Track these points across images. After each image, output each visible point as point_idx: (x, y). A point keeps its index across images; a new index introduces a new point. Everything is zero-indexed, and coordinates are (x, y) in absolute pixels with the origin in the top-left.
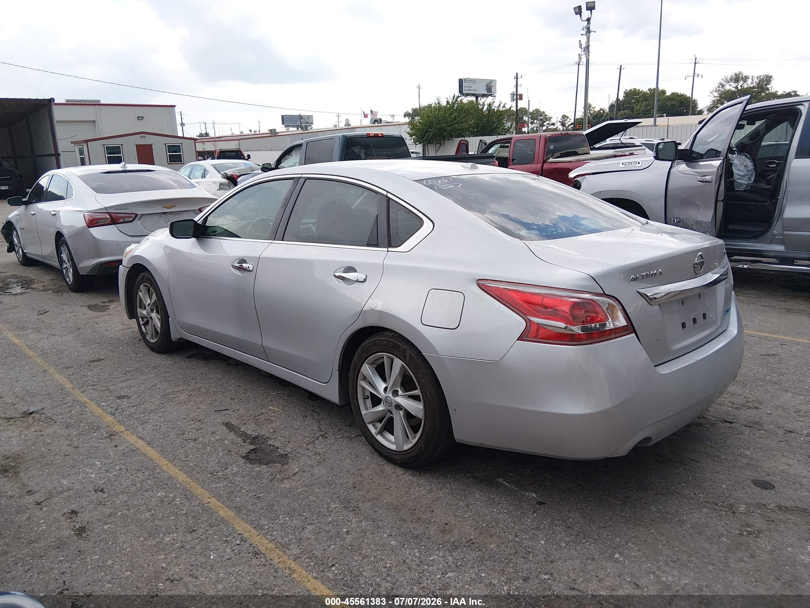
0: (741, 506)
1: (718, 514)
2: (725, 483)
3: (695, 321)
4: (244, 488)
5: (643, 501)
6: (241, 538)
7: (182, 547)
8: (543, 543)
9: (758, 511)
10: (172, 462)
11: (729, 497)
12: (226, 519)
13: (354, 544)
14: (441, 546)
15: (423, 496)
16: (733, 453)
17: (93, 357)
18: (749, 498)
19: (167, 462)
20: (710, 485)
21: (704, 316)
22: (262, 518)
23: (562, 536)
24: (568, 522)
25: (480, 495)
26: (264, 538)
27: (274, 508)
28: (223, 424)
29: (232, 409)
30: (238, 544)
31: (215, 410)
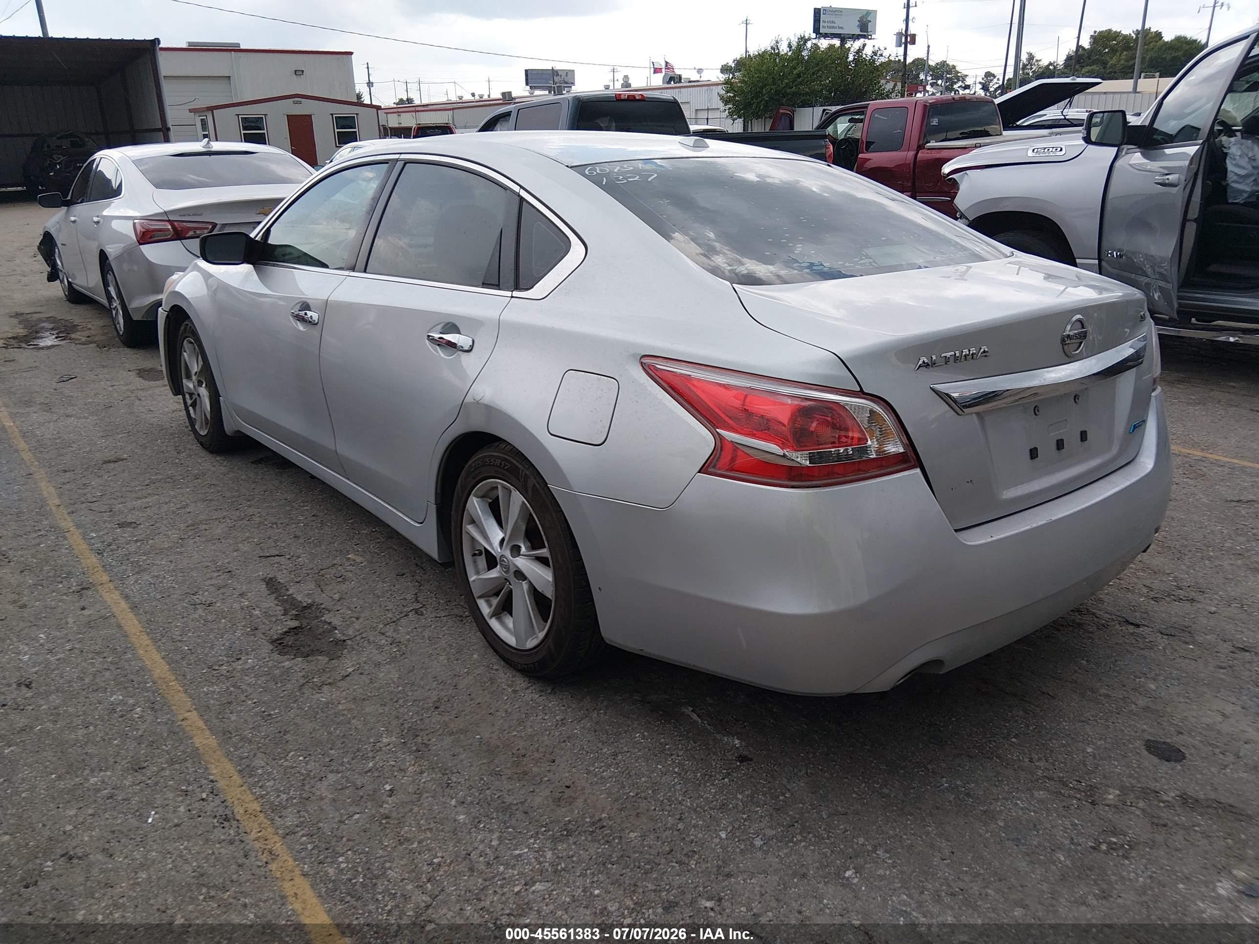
0: (1111, 790)
1: (1064, 804)
2: (1093, 743)
3: (1060, 444)
4: (251, 697)
5: (929, 767)
6: (212, 788)
7: (111, 797)
8: (723, 836)
9: (1141, 804)
10: (155, 641)
11: (1093, 772)
12: (201, 751)
13: (394, 815)
14: (544, 829)
15: (546, 730)
16: (1124, 686)
17: (109, 455)
18: (1131, 776)
19: (149, 642)
20: (1064, 746)
21: (1084, 436)
22: (259, 755)
23: (762, 825)
24: (781, 798)
25: (644, 736)
26: (248, 792)
27: (287, 737)
28: (264, 580)
29: (290, 554)
30: (203, 800)
31: (261, 555)
